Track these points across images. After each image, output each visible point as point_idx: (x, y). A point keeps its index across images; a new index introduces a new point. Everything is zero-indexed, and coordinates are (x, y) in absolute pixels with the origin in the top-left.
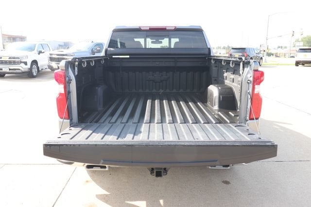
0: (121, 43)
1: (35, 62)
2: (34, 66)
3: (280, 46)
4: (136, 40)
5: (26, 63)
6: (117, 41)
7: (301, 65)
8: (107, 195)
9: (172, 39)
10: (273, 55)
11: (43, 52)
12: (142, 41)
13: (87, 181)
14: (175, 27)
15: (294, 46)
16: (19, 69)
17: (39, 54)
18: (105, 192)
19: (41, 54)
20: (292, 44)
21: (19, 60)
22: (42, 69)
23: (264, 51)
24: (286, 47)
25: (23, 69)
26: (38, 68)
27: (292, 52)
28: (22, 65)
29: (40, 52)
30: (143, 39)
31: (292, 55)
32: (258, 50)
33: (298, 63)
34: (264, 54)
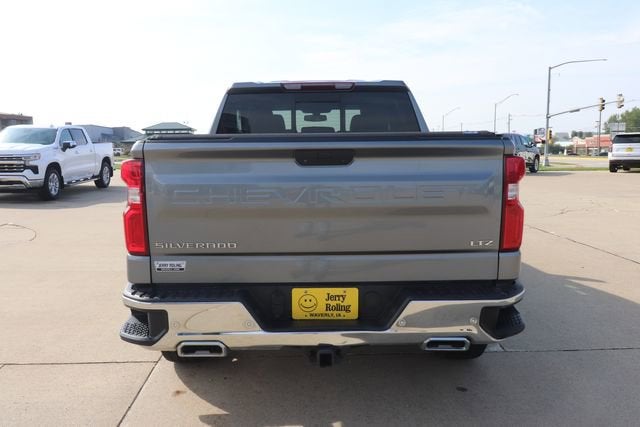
0: (243, 119)
1: (54, 167)
2: (54, 176)
3: (578, 131)
4: (275, 112)
5: (35, 170)
6: (235, 116)
7: (622, 171)
8: (219, 416)
9: (347, 112)
10: (563, 151)
11: (74, 146)
12: (286, 115)
13: (178, 392)
14: (354, 83)
15: (608, 132)
16: (20, 182)
17: (64, 149)
18: (215, 410)
19: (68, 150)
20: (602, 126)
21: (22, 162)
22: (69, 183)
23: (543, 142)
24: (590, 135)
25: (28, 182)
26: (61, 179)
27: (602, 144)
28: (28, 173)
29: (66, 147)
30: (289, 112)
31: (603, 151)
32: (531, 140)
33: (615, 166)
34: (543, 148)
